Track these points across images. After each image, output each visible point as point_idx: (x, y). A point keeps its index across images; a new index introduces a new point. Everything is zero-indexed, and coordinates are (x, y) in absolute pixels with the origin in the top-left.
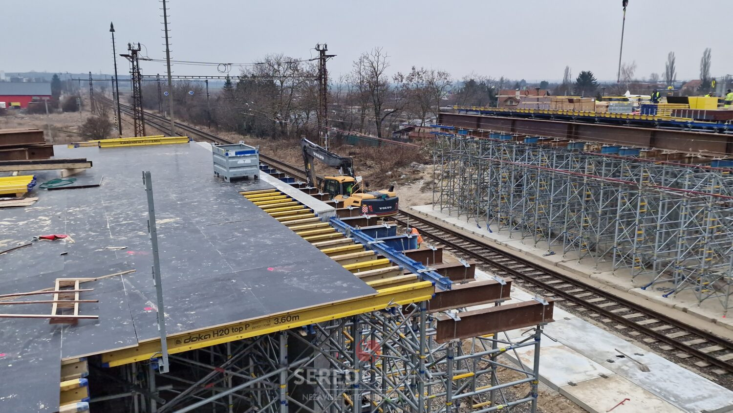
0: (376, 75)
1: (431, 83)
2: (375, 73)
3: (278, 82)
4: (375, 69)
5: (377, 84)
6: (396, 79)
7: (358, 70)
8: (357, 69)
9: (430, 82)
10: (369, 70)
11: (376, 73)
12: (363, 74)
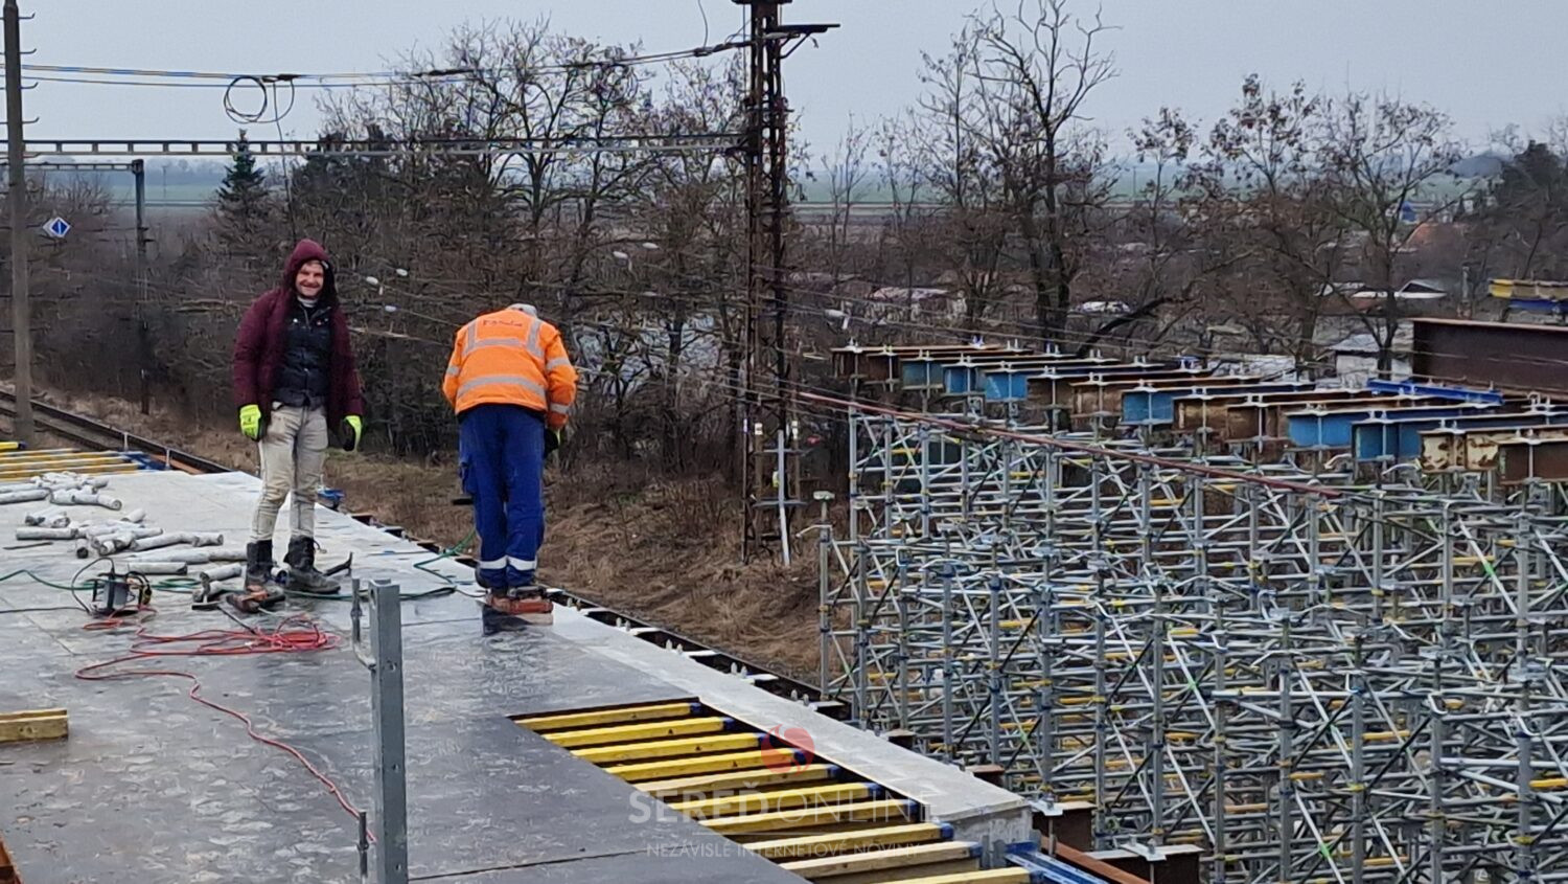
0: (1046, 124)
1: (1344, 161)
2: (1040, 116)
3: (511, 167)
4: (1036, 95)
5: (1047, 170)
6: (1150, 145)
7: (950, 99)
8: (940, 93)
9: (1339, 160)
10: (1006, 99)
11: (1045, 115)
12: (973, 117)
